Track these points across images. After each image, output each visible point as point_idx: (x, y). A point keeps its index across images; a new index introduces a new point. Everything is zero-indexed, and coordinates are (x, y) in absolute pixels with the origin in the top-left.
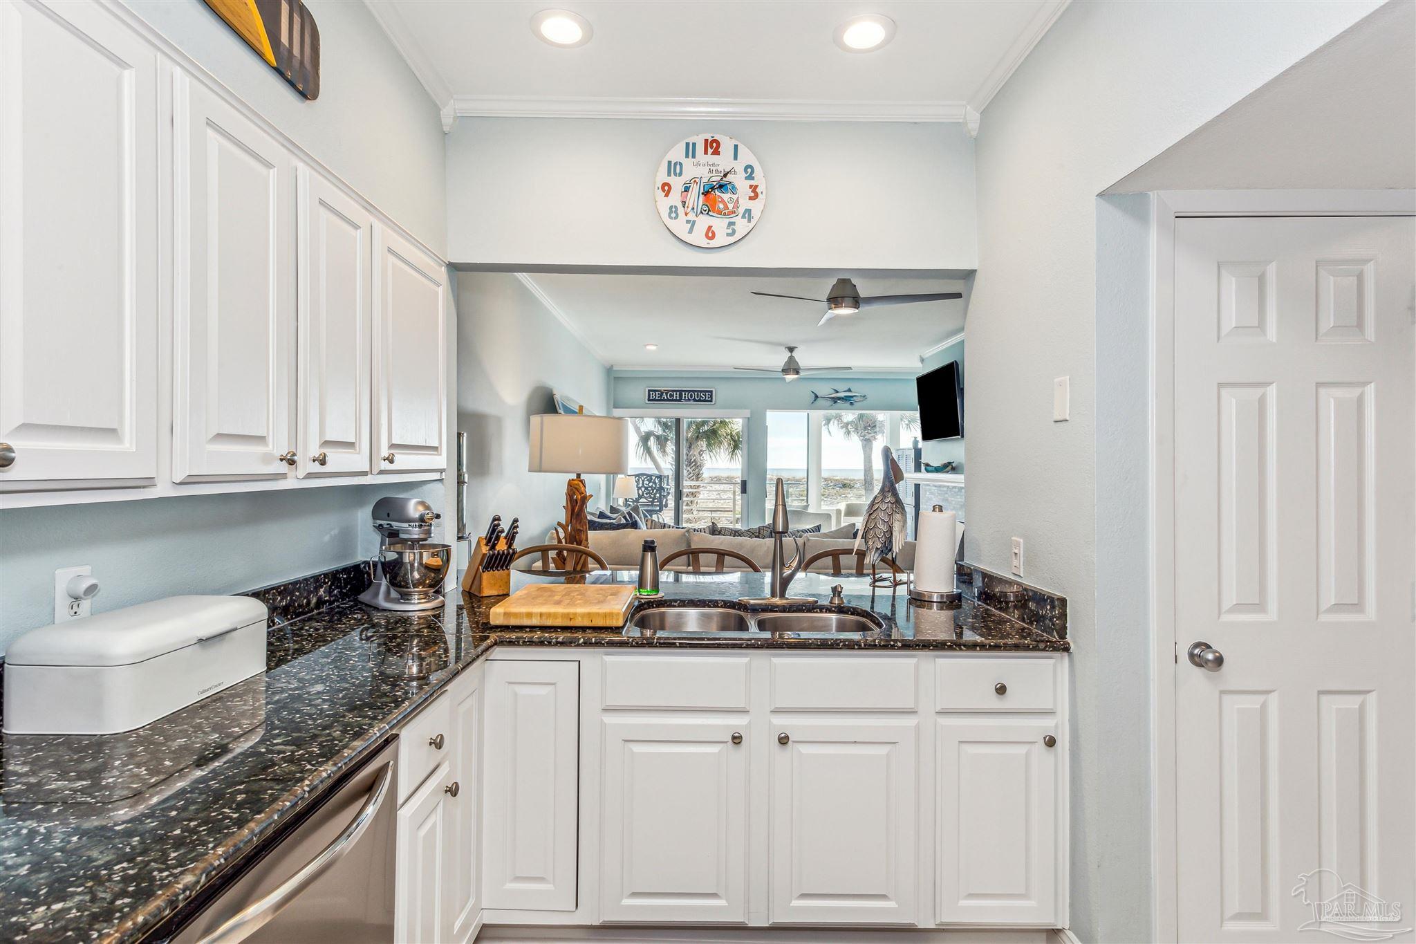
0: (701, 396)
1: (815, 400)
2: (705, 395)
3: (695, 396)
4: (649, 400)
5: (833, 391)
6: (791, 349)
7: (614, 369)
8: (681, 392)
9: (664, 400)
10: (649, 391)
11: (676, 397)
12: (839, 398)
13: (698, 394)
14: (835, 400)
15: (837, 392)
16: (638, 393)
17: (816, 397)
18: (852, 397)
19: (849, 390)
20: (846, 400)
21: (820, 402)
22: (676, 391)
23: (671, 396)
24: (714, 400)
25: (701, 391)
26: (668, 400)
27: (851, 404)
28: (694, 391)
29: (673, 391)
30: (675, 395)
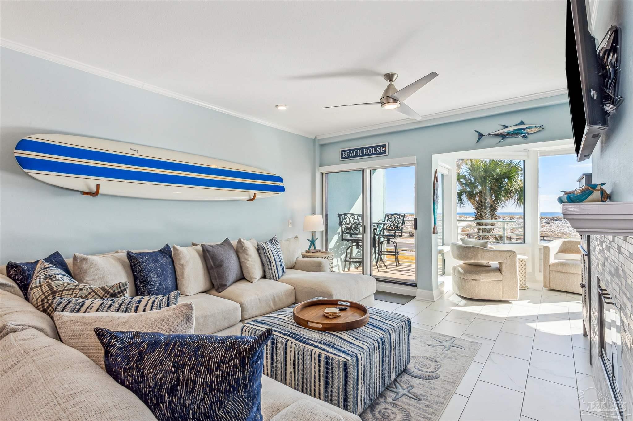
0: (377, 150)
1: (479, 139)
2: (380, 149)
3: (373, 151)
4: (342, 158)
5: (502, 127)
6: (389, 77)
7: (318, 138)
8: (363, 149)
9: (352, 157)
10: (342, 151)
11: (360, 153)
12: (508, 134)
13: (375, 149)
14: (503, 136)
15: (506, 127)
16: (335, 153)
17: (481, 135)
18: (524, 129)
19: (522, 123)
20: (517, 134)
21: (485, 141)
22: (360, 149)
23: (356, 153)
24: (387, 152)
25: (377, 146)
26: (354, 157)
27: (525, 137)
28: (372, 147)
29: (357, 149)
30: (359, 152)
